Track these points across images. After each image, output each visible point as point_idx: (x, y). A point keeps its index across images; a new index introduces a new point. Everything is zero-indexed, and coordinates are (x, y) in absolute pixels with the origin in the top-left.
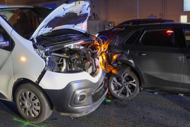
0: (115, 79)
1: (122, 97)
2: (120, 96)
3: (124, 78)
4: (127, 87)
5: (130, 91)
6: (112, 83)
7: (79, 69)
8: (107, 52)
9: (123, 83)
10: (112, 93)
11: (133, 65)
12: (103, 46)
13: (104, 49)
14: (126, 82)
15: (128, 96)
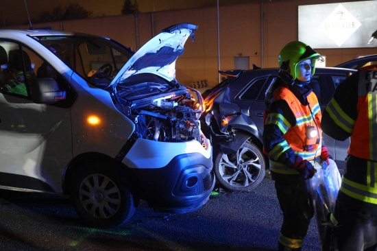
0: (225, 157)
1: (237, 186)
2: (234, 185)
3: (241, 156)
4: (245, 169)
5: (250, 176)
6: (220, 164)
7: (183, 136)
8: (213, 113)
9: (238, 163)
10: (221, 180)
11: (257, 134)
12: (204, 103)
13: (207, 108)
14: (243, 161)
15: (247, 184)
